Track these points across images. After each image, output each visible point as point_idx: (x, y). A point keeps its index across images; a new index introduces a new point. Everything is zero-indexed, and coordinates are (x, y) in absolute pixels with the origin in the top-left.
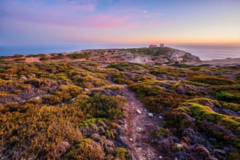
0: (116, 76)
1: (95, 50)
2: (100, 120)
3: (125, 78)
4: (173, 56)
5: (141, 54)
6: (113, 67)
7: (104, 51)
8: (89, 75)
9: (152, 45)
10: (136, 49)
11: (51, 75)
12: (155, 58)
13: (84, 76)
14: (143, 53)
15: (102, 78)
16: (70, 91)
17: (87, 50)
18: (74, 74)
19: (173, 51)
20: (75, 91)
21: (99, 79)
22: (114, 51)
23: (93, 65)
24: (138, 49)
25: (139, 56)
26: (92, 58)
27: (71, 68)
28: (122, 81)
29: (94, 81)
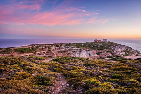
0: (56, 67)
1: (43, 45)
2: (40, 85)
3: (62, 68)
4: (116, 50)
5: (86, 48)
6: (56, 60)
7: (52, 45)
8: (36, 66)
9: (96, 40)
10: (82, 44)
11: (8, 66)
12: (100, 52)
13: (32, 66)
14: (88, 47)
15: (45, 68)
16: (23, 75)
17: (35, 45)
18: (24, 65)
19: (116, 46)
20: (26, 75)
21: (43, 69)
22: (61, 46)
23: (40, 59)
24: (83, 44)
25: (84, 51)
26: (39, 52)
27: (22, 61)
28: (59, 70)
29: (39, 70)
